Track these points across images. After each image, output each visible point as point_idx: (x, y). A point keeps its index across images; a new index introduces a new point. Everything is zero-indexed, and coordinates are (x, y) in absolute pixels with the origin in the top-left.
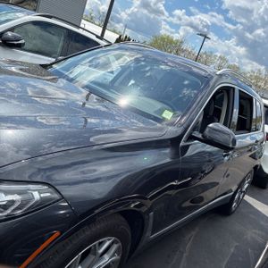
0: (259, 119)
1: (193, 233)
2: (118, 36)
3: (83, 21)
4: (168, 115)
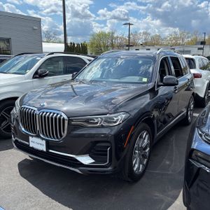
0: (186, 68)
4: (145, 80)
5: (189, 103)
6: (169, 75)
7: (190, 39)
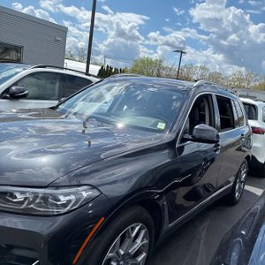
1: (206, 224)
2: (100, 68)
3: (66, 61)
4: (162, 126)
5: (240, 171)
6: (210, 125)
7: (257, 83)
